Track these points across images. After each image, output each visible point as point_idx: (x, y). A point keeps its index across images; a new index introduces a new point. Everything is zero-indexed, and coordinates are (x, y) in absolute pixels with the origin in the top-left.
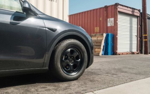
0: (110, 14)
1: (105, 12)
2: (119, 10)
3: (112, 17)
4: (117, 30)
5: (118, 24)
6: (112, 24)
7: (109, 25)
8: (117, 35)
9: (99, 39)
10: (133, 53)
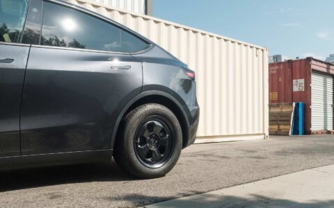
3: (301, 78)
4: (310, 98)
5: (312, 88)
6: (301, 88)
7: (296, 89)
8: (310, 105)
9: (284, 110)
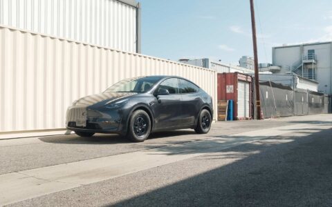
0: (229, 81)
1: (224, 79)
2: (239, 78)
3: (231, 85)
4: (237, 97)
5: (238, 91)
6: (231, 91)
7: (228, 91)
10: (247, 119)
